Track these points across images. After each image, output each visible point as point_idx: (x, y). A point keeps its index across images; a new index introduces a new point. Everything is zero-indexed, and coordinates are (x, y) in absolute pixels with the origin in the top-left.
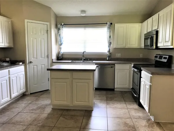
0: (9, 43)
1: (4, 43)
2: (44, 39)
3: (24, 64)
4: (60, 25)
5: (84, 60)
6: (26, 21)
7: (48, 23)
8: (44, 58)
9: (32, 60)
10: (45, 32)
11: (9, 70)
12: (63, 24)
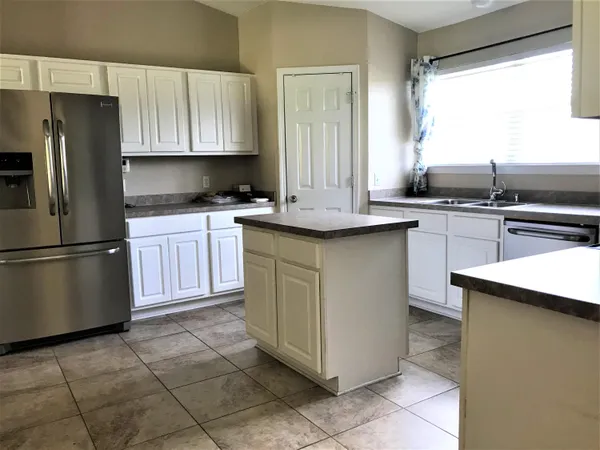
0: (241, 143)
1: (221, 142)
2: (338, 124)
3: (273, 203)
4: (418, 64)
5: (498, 198)
6: (280, 72)
7: (355, 69)
8: (339, 187)
9: (297, 190)
10: (344, 98)
11: (208, 217)
12: (426, 59)
